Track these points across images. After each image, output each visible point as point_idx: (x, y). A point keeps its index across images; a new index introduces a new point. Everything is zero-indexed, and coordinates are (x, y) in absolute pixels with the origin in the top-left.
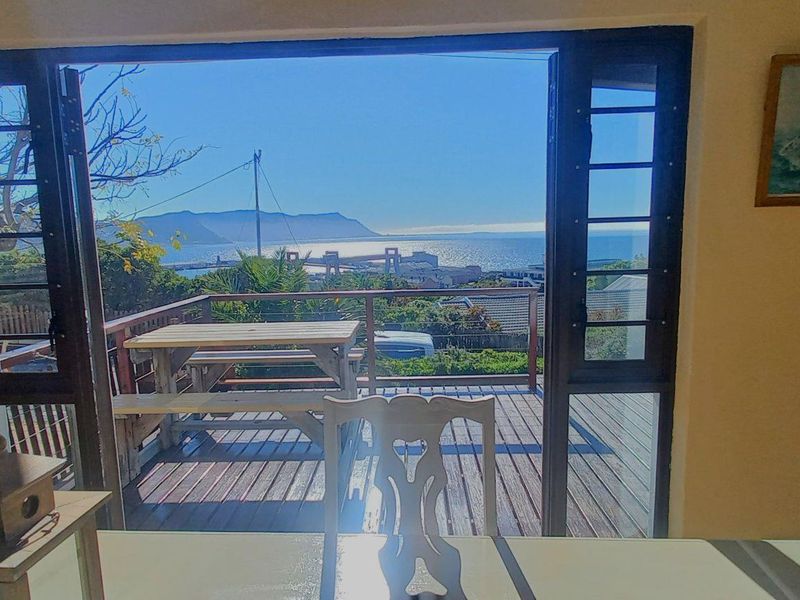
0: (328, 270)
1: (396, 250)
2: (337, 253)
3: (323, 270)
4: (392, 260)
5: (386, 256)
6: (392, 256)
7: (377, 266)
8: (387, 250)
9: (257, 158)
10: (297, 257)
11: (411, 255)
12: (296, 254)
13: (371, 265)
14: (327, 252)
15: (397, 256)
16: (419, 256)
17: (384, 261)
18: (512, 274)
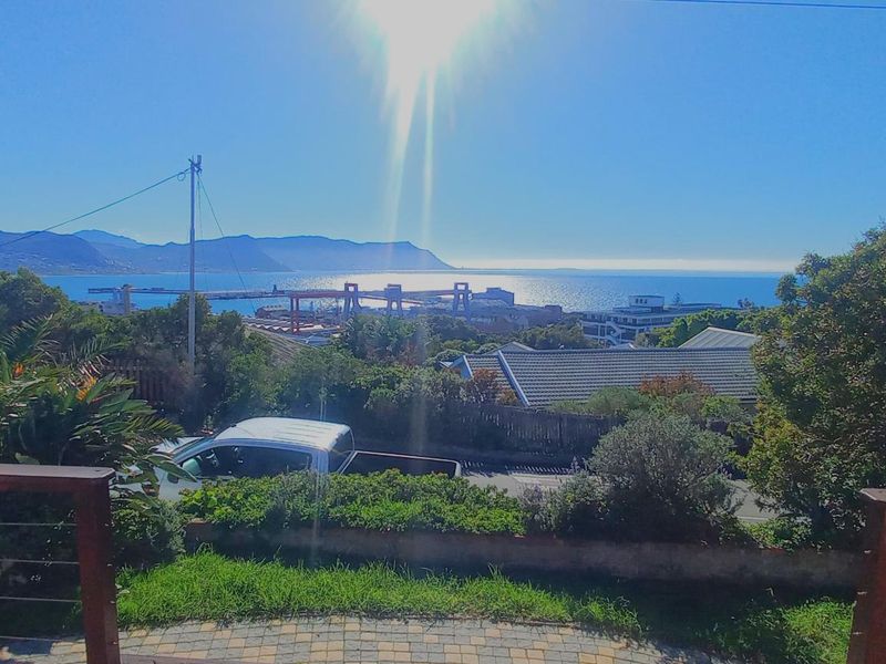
0: (390, 305)
1: (466, 285)
2: (400, 286)
3: (383, 304)
4: (461, 296)
5: (455, 292)
6: (461, 292)
7: (447, 302)
8: (456, 285)
9: (196, 167)
10: (356, 289)
11: (485, 291)
12: (355, 286)
13: (440, 300)
14: (389, 285)
15: (467, 291)
16: (494, 293)
17: (453, 297)
18: (593, 316)
